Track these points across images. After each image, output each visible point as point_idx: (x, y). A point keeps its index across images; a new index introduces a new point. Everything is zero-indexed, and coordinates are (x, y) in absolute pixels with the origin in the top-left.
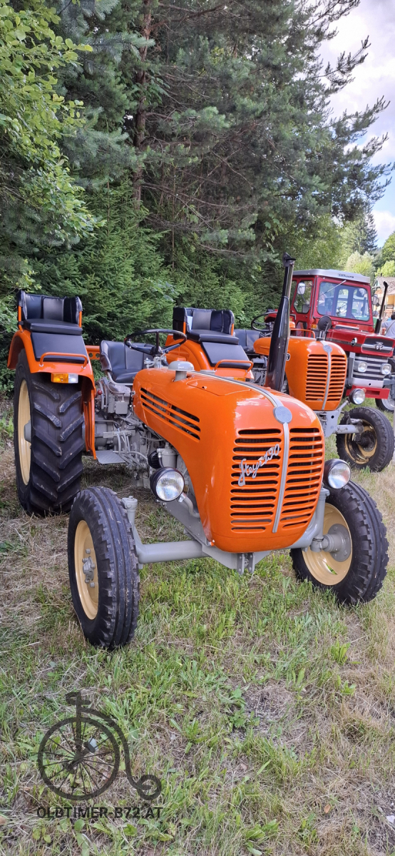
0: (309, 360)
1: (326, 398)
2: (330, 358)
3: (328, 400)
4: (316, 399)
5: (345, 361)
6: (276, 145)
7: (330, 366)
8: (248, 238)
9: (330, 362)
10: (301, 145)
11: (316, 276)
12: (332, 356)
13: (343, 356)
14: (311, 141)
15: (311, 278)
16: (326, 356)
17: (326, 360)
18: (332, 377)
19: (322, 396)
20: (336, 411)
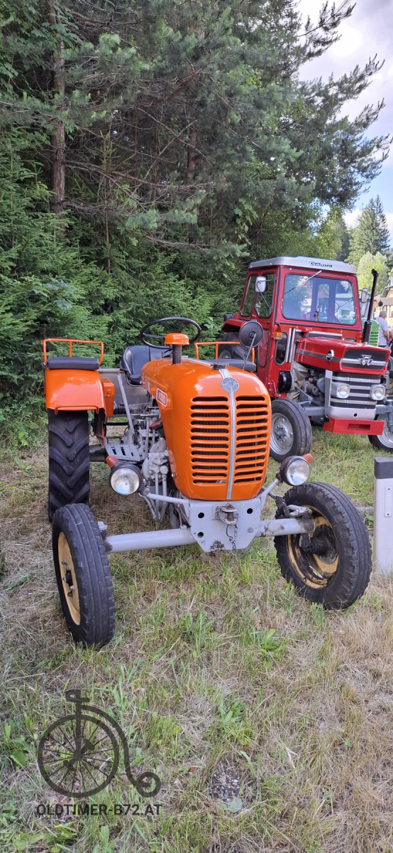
0: (194, 407)
1: (232, 478)
2: (233, 404)
3: (235, 482)
4: (214, 482)
5: (266, 406)
6: (231, 102)
7: (233, 419)
8: (188, 220)
9: (233, 411)
10: (265, 102)
11: (280, 266)
12: (238, 399)
13: (262, 398)
14: (276, 94)
15: (274, 270)
16: (225, 399)
17: (226, 407)
18: (239, 431)
19: (224, 475)
20: (257, 500)
